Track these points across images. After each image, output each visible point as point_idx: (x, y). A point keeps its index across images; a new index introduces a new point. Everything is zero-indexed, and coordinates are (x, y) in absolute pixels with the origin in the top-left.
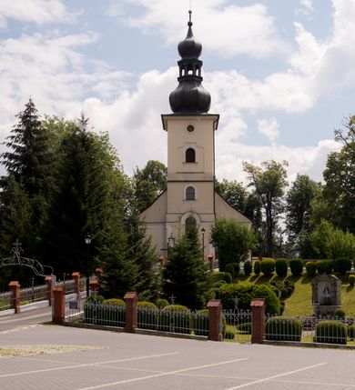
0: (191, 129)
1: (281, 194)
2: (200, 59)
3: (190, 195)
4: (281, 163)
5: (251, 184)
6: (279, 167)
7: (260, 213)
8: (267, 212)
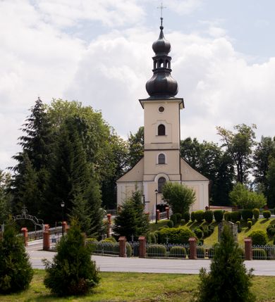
0: (161, 109)
3: (162, 160)
4: (251, 126)
5: (224, 145)
6: (248, 129)
7: (232, 168)
8: (238, 168)
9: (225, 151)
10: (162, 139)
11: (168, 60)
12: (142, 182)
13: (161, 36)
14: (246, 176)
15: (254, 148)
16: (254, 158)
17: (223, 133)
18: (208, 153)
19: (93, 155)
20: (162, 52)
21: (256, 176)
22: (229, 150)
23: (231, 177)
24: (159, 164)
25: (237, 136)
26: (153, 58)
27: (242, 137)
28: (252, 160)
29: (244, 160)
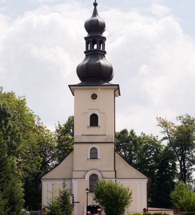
0: (94, 97)
3: (94, 155)
5: (165, 138)
7: (174, 165)
8: (181, 164)
9: (166, 145)
10: (94, 130)
11: (102, 41)
12: (71, 179)
13: (95, 13)
14: (189, 174)
17: (164, 124)
19: (15, 148)
20: (95, 31)
22: (170, 144)
23: (173, 174)
24: (91, 159)
25: (180, 129)
26: (86, 38)
27: (185, 129)
29: (188, 156)
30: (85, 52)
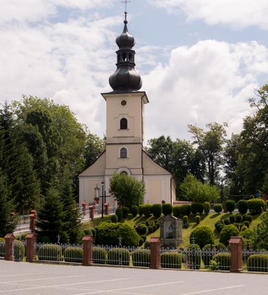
0: (124, 103)
1: (219, 149)
2: (133, 49)
3: (124, 154)
4: (222, 124)
5: (195, 142)
6: (220, 127)
7: (204, 166)
8: (209, 165)
9: (197, 148)
10: (124, 133)
12: (103, 176)
13: (125, 30)
14: (217, 173)
15: (224, 146)
16: (224, 155)
17: (195, 130)
18: (180, 151)
21: (226, 172)
22: (200, 148)
23: (203, 173)
24: (121, 158)
25: (208, 134)
26: (117, 52)
27: (212, 134)
28: (222, 156)
29: (216, 157)
30: (117, 65)
